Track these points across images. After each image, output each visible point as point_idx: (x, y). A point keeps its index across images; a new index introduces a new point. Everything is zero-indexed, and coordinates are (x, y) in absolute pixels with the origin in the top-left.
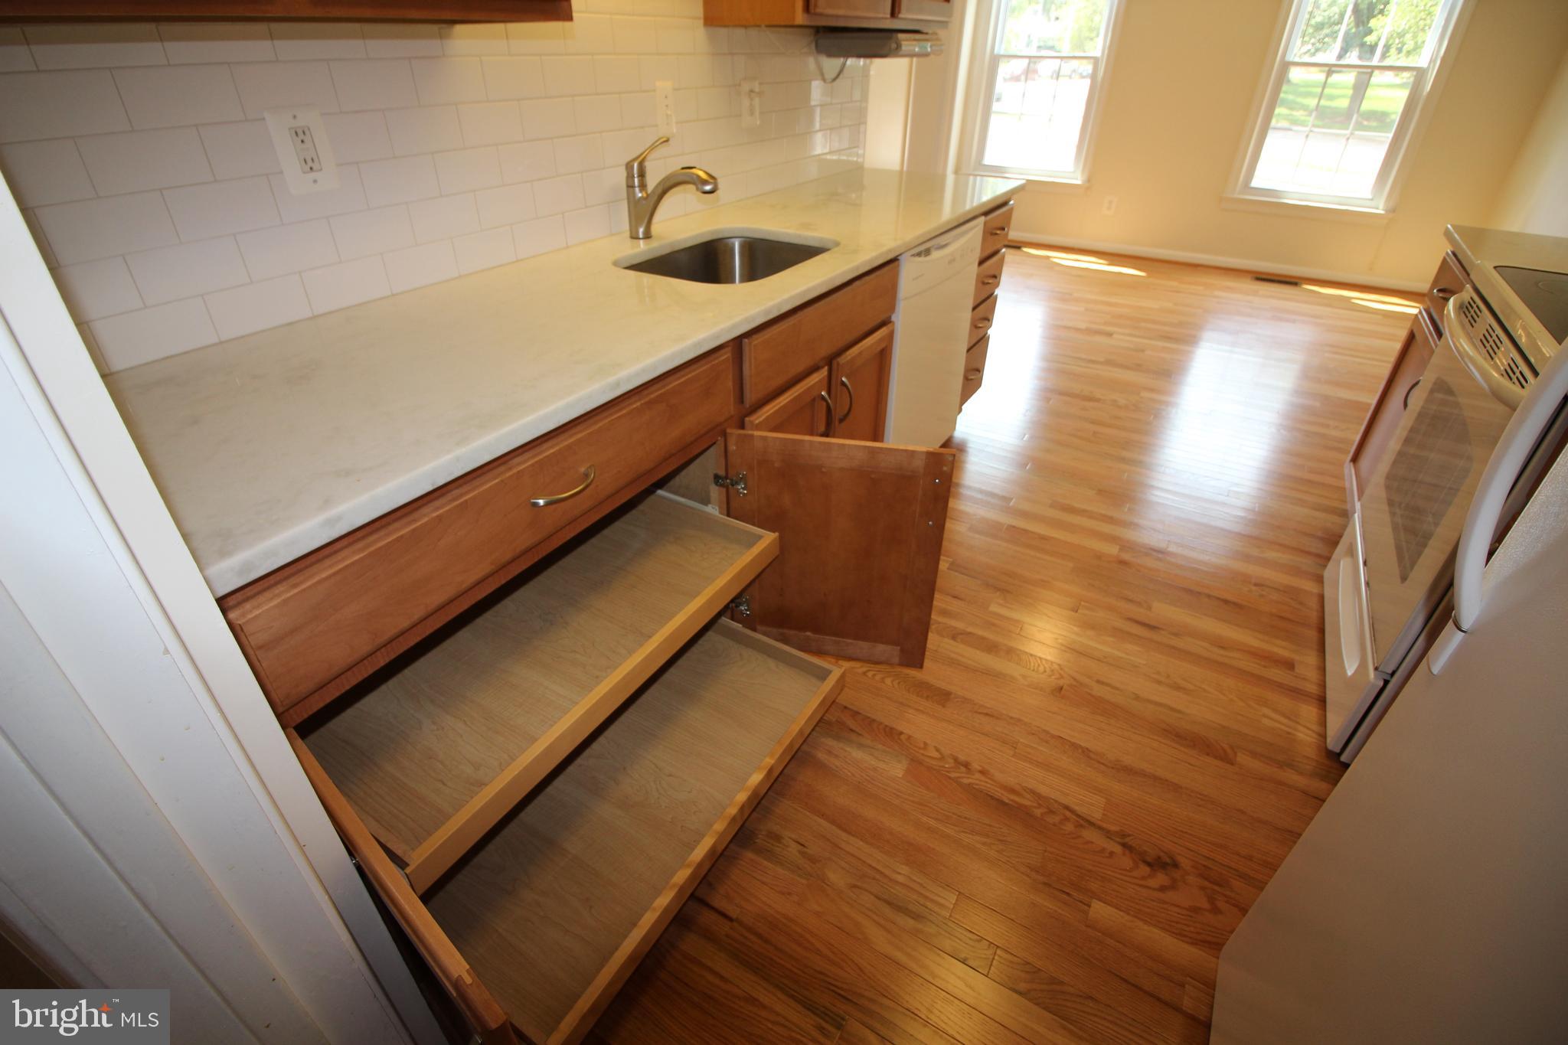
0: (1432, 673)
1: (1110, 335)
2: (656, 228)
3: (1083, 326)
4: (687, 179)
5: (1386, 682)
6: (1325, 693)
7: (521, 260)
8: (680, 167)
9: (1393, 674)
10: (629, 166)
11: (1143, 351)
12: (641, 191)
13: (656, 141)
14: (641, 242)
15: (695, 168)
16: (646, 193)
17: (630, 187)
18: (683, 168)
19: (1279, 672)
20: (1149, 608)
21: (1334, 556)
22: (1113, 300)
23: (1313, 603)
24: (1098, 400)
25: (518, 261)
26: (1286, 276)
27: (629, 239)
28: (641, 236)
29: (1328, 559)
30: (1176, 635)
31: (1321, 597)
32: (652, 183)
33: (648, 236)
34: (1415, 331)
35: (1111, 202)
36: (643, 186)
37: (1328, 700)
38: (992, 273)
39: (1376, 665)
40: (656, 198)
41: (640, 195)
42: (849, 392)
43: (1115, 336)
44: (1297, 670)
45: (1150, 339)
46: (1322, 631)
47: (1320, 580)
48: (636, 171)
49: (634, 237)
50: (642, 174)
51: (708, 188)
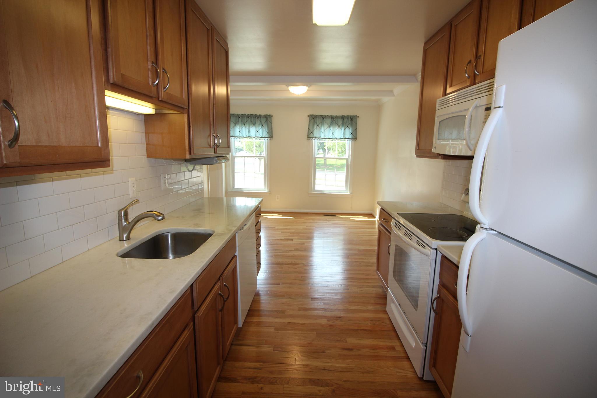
0: (467, 351)
1: (292, 240)
2: (132, 235)
3: (283, 238)
4: (151, 216)
5: (426, 346)
6: (408, 355)
7: (65, 261)
8: (146, 211)
9: (427, 344)
10: (119, 212)
11: (304, 244)
12: (125, 222)
13: (133, 201)
14: (125, 242)
15: (154, 211)
16: (128, 222)
17: (120, 220)
18: (147, 212)
19: (392, 352)
20: (346, 342)
21: (388, 303)
22: (288, 228)
23: (387, 321)
24: (298, 264)
25: (63, 262)
26: (331, 213)
27: (119, 241)
28: (125, 240)
29: (386, 304)
30: (359, 349)
31: (389, 319)
32: (131, 218)
33: (128, 238)
34: (380, 230)
35: (278, 197)
36: (126, 219)
37: (410, 358)
38: (258, 229)
39: (422, 342)
40: (134, 223)
41: (125, 223)
42: (228, 289)
43: (294, 240)
44: (396, 349)
45: (304, 239)
46: (395, 331)
47: (386, 313)
48: (123, 214)
49: (121, 240)
50: (126, 214)
51: (160, 218)
